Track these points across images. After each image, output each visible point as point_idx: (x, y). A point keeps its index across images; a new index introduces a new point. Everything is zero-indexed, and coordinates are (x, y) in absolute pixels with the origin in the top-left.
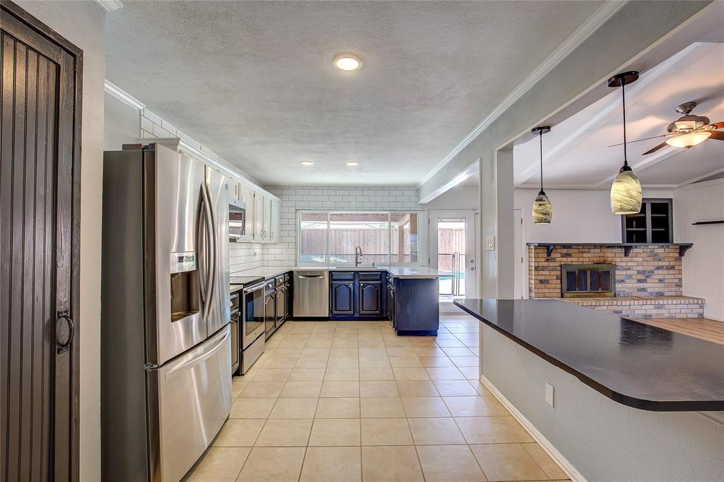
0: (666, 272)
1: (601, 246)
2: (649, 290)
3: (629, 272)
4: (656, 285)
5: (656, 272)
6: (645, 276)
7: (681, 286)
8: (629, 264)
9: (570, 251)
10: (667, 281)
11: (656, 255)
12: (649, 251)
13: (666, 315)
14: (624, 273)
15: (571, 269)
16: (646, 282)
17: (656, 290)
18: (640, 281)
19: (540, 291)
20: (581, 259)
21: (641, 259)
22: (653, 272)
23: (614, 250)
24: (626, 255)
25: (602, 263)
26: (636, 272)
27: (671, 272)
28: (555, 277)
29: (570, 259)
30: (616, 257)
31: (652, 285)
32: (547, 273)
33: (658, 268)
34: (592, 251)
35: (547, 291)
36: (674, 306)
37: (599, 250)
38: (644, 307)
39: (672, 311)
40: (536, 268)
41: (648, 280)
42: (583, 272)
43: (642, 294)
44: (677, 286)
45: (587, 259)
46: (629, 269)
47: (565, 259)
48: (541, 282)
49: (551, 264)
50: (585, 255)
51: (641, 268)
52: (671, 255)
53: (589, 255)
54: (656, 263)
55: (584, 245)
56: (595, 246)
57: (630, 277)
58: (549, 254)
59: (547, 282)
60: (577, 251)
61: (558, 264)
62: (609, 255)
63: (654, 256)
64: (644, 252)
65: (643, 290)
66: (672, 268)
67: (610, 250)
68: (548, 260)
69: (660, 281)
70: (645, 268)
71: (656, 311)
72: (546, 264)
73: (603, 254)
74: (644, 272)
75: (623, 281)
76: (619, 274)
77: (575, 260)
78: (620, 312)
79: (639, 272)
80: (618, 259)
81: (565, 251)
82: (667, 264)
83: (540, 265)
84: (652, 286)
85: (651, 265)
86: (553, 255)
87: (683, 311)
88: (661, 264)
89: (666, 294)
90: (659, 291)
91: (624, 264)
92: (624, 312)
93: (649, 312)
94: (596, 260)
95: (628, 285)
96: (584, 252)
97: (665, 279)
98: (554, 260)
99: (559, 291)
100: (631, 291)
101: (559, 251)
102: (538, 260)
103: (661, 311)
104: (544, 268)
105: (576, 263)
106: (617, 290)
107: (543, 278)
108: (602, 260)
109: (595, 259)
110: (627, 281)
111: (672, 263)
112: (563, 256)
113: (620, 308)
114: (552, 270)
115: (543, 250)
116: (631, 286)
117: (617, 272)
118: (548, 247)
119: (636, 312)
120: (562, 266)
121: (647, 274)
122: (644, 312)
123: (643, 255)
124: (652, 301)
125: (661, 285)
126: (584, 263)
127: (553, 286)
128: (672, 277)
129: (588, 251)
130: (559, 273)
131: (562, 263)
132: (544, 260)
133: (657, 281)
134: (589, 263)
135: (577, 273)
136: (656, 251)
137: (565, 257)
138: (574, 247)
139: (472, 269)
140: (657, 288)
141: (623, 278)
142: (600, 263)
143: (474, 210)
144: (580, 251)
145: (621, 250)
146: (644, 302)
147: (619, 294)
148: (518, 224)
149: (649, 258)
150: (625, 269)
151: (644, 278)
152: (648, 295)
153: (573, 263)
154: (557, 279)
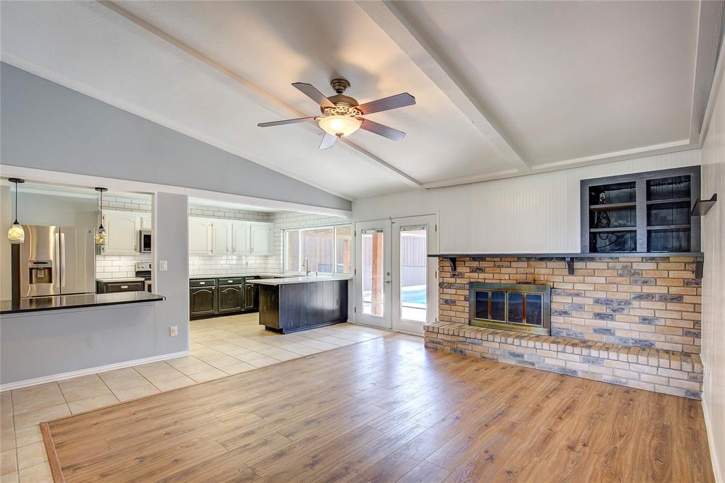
0: (660, 305)
1: (529, 258)
2: (618, 334)
3: (577, 300)
4: (634, 326)
5: (636, 304)
6: (610, 309)
7: (698, 335)
8: (578, 287)
9: (483, 264)
10: (662, 322)
11: (636, 273)
12: (619, 266)
13: (607, 377)
14: (569, 300)
15: (480, 290)
16: (613, 319)
17: (636, 336)
18: (599, 316)
19: (445, 313)
20: (497, 276)
21: (603, 280)
22: (628, 303)
23: (550, 264)
24: (572, 271)
25: (530, 283)
26: (591, 301)
27: (671, 306)
28: (463, 298)
29: (482, 275)
30: (555, 275)
31: (627, 326)
32: (453, 291)
33: (640, 297)
34: (514, 264)
35: (453, 314)
36: (626, 366)
37: (525, 264)
38: (561, 355)
39: (618, 373)
40: (441, 285)
41: (618, 316)
42: (499, 293)
43: (605, 338)
44: (687, 333)
45: (505, 276)
46: (577, 295)
47: (475, 275)
48: (446, 302)
49: (459, 281)
50: (503, 270)
51: (602, 295)
52: (672, 274)
53: (509, 270)
54: (637, 289)
55: (502, 257)
56: (519, 258)
57: (580, 307)
58: (455, 269)
59: (453, 302)
60: (492, 264)
61: (467, 281)
62: (543, 271)
63: (632, 274)
64: (608, 268)
65: (607, 331)
66: (678, 299)
67: (543, 264)
68: (454, 275)
69: (645, 320)
70: (610, 296)
71: (585, 367)
72: (452, 280)
73: (531, 270)
74: (607, 302)
75: (565, 313)
76: (559, 302)
77: (490, 277)
78: (521, 356)
79: (597, 301)
80: (556, 279)
81: (475, 264)
82: (664, 291)
83: (446, 280)
84: (625, 327)
85: (625, 290)
86: (459, 269)
87: (644, 377)
88: (646, 289)
89: (658, 345)
90: (642, 338)
91: (569, 286)
92: (526, 357)
93: (570, 366)
94: (521, 277)
95: (577, 321)
96: (502, 266)
97: (658, 318)
98: (461, 275)
99: (467, 316)
100: (580, 330)
101: (467, 264)
102: (443, 275)
103: (594, 369)
104: (450, 286)
105: (490, 281)
106: (554, 325)
107: (448, 297)
108: (530, 278)
109: (518, 276)
110: (574, 313)
111: (673, 291)
112: (472, 272)
113: (520, 351)
114: (460, 288)
115: (448, 263)
116: (581, 323)
117: (555, 298)
118: (454, 260)
119: (548, 361)
120: (471, 284)
121: (615, 306)
122: (562, 364)
123: (607, 273)
124: (575, 349)
125: (646, 327)
126: (502, 282)
127: (461, 309)
128: (675, 315)
129: (508, 264)
130: (467, 292)
131: (472, 280)
132: (449, 275)
133: (637, 319)
134: (509, 282)
135: (490, 294)
136: (635, 266)
137: (475, 272)
138: (487, 259)
139: (388, 282)
140: (638, 333)
141: (567, 308)
142: (527, 283)
143: (391, 219)
144: (497, 264)
145: (563, 264)
146: (561, 347)
147: (558, 333)
148: (433, 231)
149: (619, 279)
150: (570, 295)
151: (609, 312)
152: (617, 341)
153: (487, 281)
154: (465, 300)
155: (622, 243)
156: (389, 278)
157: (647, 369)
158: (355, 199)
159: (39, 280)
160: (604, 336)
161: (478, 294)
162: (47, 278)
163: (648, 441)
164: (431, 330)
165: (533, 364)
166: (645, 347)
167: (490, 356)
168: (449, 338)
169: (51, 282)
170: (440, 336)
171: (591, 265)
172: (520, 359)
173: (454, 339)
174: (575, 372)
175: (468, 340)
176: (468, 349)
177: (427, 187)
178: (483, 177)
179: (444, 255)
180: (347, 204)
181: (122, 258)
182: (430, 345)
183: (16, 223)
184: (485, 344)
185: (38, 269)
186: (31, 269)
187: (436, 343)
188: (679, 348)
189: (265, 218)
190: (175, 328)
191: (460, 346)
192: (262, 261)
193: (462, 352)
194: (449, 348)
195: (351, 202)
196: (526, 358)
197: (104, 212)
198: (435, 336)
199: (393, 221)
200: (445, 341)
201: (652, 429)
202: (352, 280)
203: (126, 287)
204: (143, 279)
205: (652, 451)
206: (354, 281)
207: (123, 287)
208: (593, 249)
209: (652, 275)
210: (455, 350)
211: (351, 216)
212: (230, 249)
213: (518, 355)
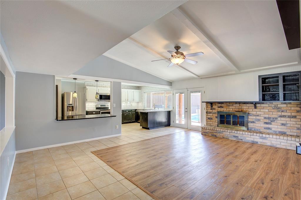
0: (288, 119)
1: (240, 103)
2: (273, 129)
3: (257, 117)
4: (279, 127)
5: (279, 119)
6: (270, 121)
8: (258, 113)
9: (222, 105)
10: (289, 125)
12: (273, 106)
13: (269, 144)
14: (255, 117)
15: (222, 114)
16: (271, 124)
17: (280, 130)
18: (266, 123)
19: (208, 122)
20: (228, 109)
21: (267, 111)
22: (276, 118)
23: (247, 105)
24: (255, 107)
25: (240, 112)
26: (263, 118)
27: (292, 119)
28: (215, 117)
29: (222, 109)
31: (276, 127)
32: (212, 115)
33: (281, 116)
34: (234, 105)
35: (211, 123)
36: (276, 140)
37: (238, 105)
39: (273, 142)
40: (207, 112)
41: (273, 123)
42: (229, 115)
45: (231, 109)
46: (258, 116)
47: (220, 109)
48: (209, 118)
49: (213, 111)
50: (230, 107)
51: (267, 116)
52: (292, 108)
53: (233, 107)
54: (280, 114)
55: (229, 102)
56: (236, 103)
57: (259, 120)
58: (212, 107)
59: (211, 119)
60: (226, 105)
61: (216, 111)
62: (245, 107)
63: (278, 108)
65: (269, 128)
66: (295, 117)
67: (245, 105)
68: (212, 109)
69: (283, 124)
71: (261, 140)
72: (211, 111)
73: (241, 107)
74: (269, 118)
75: (254, 122)
76: (251, 118)
77: (225, 110)
79: (265, 118)
80: (250, 110)
81: (220, 105)
82: (289, 114)
83: (208, 111)
84: (275, 127)
85: (275, 114)
86: (214, 107)
88: (283, 114)
89: (288, 133)
90: (282, 131)
91: (255, 113)
93: (255, 140)
95: (258, 125)
96: (230, 106)
97: (288, 124)
98: (214, 109)
99: (217, 123)
100: (259, 128)
101: (217, 105)
102: (208, 109)
104: (210, 113)
106: (249, 126)
107: (209, 117)
108: (240, 110)
109: (236, 109)
110: (257, 122)
111: (293, 114)
112: (219, 108)
113: (237, 135)
114: (214, 114)
115: (209, 105)
116: (260, 125)
117: (250, 117)
118: (212, 104)
119: (247, 138)
120: (218, 112)
121: (272, 119)
122: (252, 139)
123: (269, 108)
124: (257, 134)
125: (283, 127)
126: (230, 111)
127: (214, 121)
128: (294, 123)
129: (232, 105)
130: (217, 115)
131: (218, 111)
132: (210, 109)
133: (280, 124)
134: (233, 111)
135: (225, 116)
136: (279, 106)
137: (220, 108)
138: (224, 103)
139: (186, 112)
140: (280, 129)
141: (254, 120)
142: (239, 112)
143: (187, 89)
144: (228, 105)
145: (252, 105)
146: (252, 134)
147: (251, 129)
148: (203, 94)
149: (273, 110)
150: (255, 116)
151: (270, 122)
152: (273, 132)
153: (224, 111)
154: (216, 118)
155: (274, 97)
156: (186, 110)
157: (283, 141)
158: (173, 82)
159: (70, 110)
160: (268, 130)
161: (221, 115)
162: (72, 110)
163: (282, 161)
164: (204, 128)
165: (242, 140)
166: (283, 134)
167: (226, 137)
168: (211, 131)
169: (73, 111)
170: (207, 130)
171: (262, 105)
172: (237, 138)
173: (212, 131)
174: (257, 142)
175: (218, 132)
176: (218, 135)
177: (201, 77)
178: (222, 74)
179: (208, 102)
180: (170, 83)
181: (92, 103)
182: (204, 134)
183: (75, 92)
184: (224, 133)
185: (69, 106)
186: (67, 107)
187: (206, 133)
188: (295, 134)
189: (138, 88)
190: (117, 126)
191: (215, 134)
192: (136, 104)
193: (215, 136)
194: (211, 135)
195: (171, 83)
196: (239, 138)
197: (87, 87)
198: (205, 130)
199: (188, 89)
200: (209, 132)
201: (284, 158)
202: (172, 111)
203: (95, 113)
204: (100, 110)
205: (283, 163)
206: (173, 111)
207: (94, 113)
208: (264, 99)
209: (285, 109)
210: (213, 135)
211: (171, 88)
212: (127, 100)
213: (236, 137)
